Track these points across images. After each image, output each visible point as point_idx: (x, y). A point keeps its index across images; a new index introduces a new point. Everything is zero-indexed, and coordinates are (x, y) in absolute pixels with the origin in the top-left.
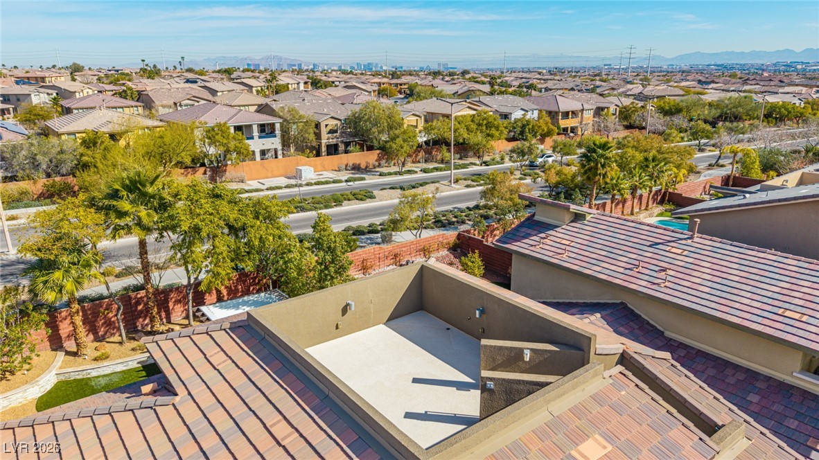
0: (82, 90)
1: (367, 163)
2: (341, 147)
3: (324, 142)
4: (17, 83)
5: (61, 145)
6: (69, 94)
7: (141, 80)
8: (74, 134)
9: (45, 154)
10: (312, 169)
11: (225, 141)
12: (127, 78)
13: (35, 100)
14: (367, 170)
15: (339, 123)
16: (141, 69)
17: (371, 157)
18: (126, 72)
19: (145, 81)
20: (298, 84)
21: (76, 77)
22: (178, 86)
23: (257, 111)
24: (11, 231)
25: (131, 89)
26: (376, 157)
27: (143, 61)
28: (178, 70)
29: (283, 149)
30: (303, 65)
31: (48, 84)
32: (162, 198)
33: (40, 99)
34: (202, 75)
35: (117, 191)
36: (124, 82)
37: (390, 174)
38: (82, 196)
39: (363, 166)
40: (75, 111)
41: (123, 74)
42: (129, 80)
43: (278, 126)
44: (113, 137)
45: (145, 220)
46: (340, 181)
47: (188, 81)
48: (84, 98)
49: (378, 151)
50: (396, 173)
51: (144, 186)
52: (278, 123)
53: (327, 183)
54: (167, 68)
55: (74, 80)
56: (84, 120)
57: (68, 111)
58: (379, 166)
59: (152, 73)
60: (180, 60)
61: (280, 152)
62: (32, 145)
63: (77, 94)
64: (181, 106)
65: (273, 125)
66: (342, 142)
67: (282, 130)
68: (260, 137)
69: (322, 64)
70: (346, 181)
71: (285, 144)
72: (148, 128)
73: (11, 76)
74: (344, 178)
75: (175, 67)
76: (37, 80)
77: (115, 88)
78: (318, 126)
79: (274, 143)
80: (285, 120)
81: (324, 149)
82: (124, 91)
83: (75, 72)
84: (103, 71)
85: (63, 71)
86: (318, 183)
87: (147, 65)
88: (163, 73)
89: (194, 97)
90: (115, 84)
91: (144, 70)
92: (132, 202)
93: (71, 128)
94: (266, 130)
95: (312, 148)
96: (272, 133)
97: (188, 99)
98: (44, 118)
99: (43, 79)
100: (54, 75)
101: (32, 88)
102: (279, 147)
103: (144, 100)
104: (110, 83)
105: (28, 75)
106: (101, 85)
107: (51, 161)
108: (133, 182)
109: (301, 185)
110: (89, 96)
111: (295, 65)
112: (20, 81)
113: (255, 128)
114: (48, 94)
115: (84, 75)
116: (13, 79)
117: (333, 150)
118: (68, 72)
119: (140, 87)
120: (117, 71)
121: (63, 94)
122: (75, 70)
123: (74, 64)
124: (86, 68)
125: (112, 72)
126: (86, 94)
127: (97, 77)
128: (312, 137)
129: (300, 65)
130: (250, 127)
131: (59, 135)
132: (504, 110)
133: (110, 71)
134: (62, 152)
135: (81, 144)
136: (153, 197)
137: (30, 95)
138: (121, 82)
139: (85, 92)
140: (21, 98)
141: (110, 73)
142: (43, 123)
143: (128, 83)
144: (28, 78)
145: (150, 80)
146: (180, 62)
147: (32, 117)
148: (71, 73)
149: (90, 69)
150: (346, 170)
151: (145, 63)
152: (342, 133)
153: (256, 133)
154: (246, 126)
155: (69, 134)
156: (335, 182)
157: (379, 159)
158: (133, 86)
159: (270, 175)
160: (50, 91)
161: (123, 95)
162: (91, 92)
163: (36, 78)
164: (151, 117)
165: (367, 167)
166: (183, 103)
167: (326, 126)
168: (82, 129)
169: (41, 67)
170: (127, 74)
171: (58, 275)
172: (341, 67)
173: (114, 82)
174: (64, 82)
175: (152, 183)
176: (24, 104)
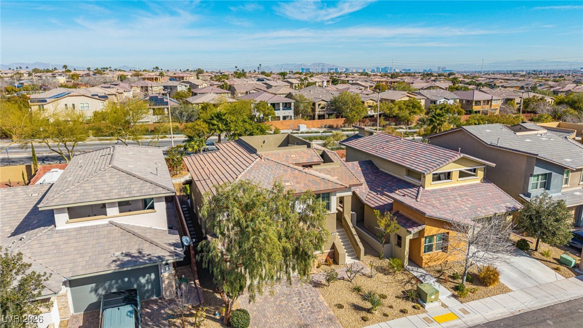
0: (202, 84)
1: (337, 124)
2: (327, 116)
3: (317, 113)
4: (170, 80)
5: (193, 108)
6: (196, 86)
7: (233, 79)
8: (198, 104)
9: (186, 111)
10: (306, 126)
11: (264, 110)
12: (226, 77)
13: (179, 89)
14: (337, 128)
15: (326, 103)
16: (234, 72)
17: (341, 121)
18: (226, 74)
19: (236, 79)
20: (323, 82)
21: (199, 77)
22: (252, 82)
23: (286, 97)
24: (174, 142)
25: (226, 84)
26: (343, 122)
27: (236, 67)
28: (257, 73)
29: (294, 116)
30: (338, 69)
31: (185, 80)
32: (227, 121)
33: (182, 88)
34: (267, 76)
35: (213, 117)
36: (224, 80)
37: (348, 130)
38: (202, 120)
39: (335, 126)
40: (198, 94)
41: (224, 75)
42: (227, 79)
43: (293, 104)
44: (214, 105)
45: (221, 128)
46: (319, 132)
47: (259, 80)
48: (203, 88)
49: (344, 119)
50: (351, 130)
51: (221, 116)
52: (293, 102)
53: (312, 133)
54: (250, 71)
55: (198, 78)
56: (203, 98)
57: (195, 94)
58: (344, 127)
59: (240, 75)
60: (259, 66)
61: (293, 118)
62: (182, 107)
63: (199, 86)
64: (250, 93)
65: (290, 103)
66: (327, 114)
67: (294, 106)
68: (283, 110)
69: (352, 68)
70: (322, 133)
71: (296, 113)
72: (230, 102)
73: (166, 76)
74: (321, 132)
75: (255, 71)
76: (179, 79)
77: (219, 83)
78: (314, 104)
79: (290, 113)
80: (297, 101)
81: (316, 117)
82: (223, 85)
83: (199, 74)
84: (214, 73)
85: (192, 73)
86: (307, 133)
87: (238, 70)
88: (247, 75)
89: (257, 89)
90: (219, 81)
91: (236, 73)
92: (217, 121)
93: (197, 101)
94: (287, 106)
95: (310, 116)
96: (290, 108)
97: (254, 90)
98: (186, 97)
99: (183, 78)
100: (189, 75)
101: (178, 83)
102: (293, 115)
103: (231, 89)
104: (217, 81)
105: (175, 75)
106: (212, 81)
107: (188, 115)
108: (218, 114)
109: (298, 133)
110: (205, 87)
111: (333, 69)
112: (172, 79)
113: (281, 104)
114: (185, 86)
115: (203, 76)
116: (168, 78)
117: (321, 117)
118: (195, 74)
119: (231, 83)
120: (221, 73)
121: (193, 86)
122: (199, 72)
123: (199, 69)
124: (205, 71)
125: (219, 74)
126: (204, 86)
127: (210, 77)
128: (310, 110)
129: (337, 69)
130: (279, 104)
131: (192, 104)
132: (434, 98)
133: (217, 73)
134: (193, 111)
135: (201, 108)
136: (224, 120)
137: (177, 86)
138: (222, 80)
139: (203, 85)
140: (173, 88)
141: (217, 74)
142: (185, 99)
143: (226, 80)
144: (175, 77)
145: (238, 79)
146: (258, 68)
147: (179, 97)
148: (197, 75)
149: (207, 72)
150: (325, 127)
151: (237, 68)
152: (327, 109)
153: (281, 108)
154: (277, 103)
155: (196, 104)
156: (316, 132)
157: (345, 123)
158: (228, 83)
159: (285, 128)
160: (186, 85)
161: (222, 87)
162: (206, 85)
163: (179, 77)
164: (234, 98)
165: (337, 127)
166: (251, 92)
167: (319, 105)
168: (202, 102)
169: (180, 70)
170: (227, 75)
171: (193, 143)
172: (365, 70)
173: (219, 80)
174: (193, 79)
175: (224, 115)
176: (174, 91)
